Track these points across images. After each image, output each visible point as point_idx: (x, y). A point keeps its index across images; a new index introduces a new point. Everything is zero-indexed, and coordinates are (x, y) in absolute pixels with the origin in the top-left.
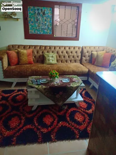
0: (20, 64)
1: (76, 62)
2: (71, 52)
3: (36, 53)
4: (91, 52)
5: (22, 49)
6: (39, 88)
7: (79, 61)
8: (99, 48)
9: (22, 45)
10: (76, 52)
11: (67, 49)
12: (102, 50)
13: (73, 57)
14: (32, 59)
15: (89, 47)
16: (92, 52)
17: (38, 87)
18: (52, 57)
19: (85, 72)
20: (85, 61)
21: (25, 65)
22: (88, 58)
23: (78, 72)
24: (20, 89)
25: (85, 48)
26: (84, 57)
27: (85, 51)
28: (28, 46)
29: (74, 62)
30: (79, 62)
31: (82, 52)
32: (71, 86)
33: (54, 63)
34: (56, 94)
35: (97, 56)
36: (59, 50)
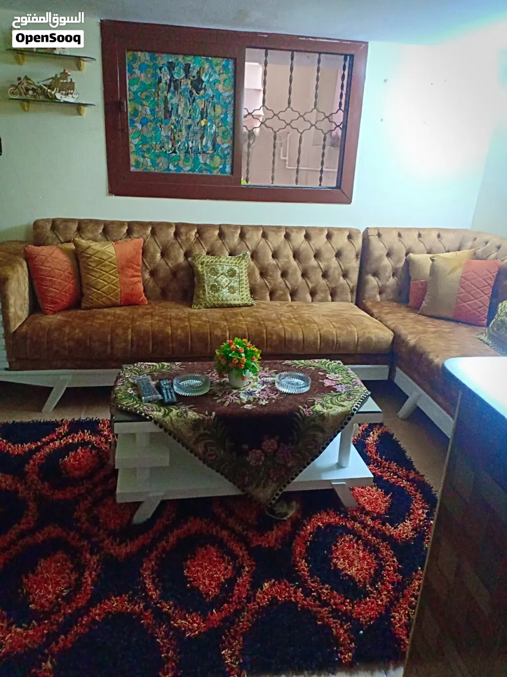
0: (83, 305)
1: (337, 298)
2: (317, 256)
3: (159, 255)
4: (405, 252)
5: (95, 240)
6: (167, 418)
7: (352, 292)
8: (439, 236)
9: (97, 222)
10: (338, 255)
11: (299, 239)
12: (457, 245)
13: (325, 275)
14: (138, 283)
15: (395, 234)
16: (407, 254)
17: (165, 415)
18: (232, 274)
19: (379, 342)
20: (376, 292)
21: (106, 310)
22: (392, 281)
23: (346, 345)
24: (83, 418)
25: (379, 235)
26: (375, 274)
27: (378, 248)
28: (122, 224)
29: (330, 298)
30: (349, 296)
31: (364, 255)
32: (317, 412)
33: (237, 302)
34: (246, 447)
35: (434, 271)
36: (263, 242)
